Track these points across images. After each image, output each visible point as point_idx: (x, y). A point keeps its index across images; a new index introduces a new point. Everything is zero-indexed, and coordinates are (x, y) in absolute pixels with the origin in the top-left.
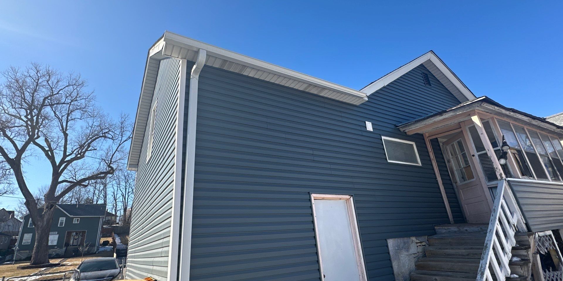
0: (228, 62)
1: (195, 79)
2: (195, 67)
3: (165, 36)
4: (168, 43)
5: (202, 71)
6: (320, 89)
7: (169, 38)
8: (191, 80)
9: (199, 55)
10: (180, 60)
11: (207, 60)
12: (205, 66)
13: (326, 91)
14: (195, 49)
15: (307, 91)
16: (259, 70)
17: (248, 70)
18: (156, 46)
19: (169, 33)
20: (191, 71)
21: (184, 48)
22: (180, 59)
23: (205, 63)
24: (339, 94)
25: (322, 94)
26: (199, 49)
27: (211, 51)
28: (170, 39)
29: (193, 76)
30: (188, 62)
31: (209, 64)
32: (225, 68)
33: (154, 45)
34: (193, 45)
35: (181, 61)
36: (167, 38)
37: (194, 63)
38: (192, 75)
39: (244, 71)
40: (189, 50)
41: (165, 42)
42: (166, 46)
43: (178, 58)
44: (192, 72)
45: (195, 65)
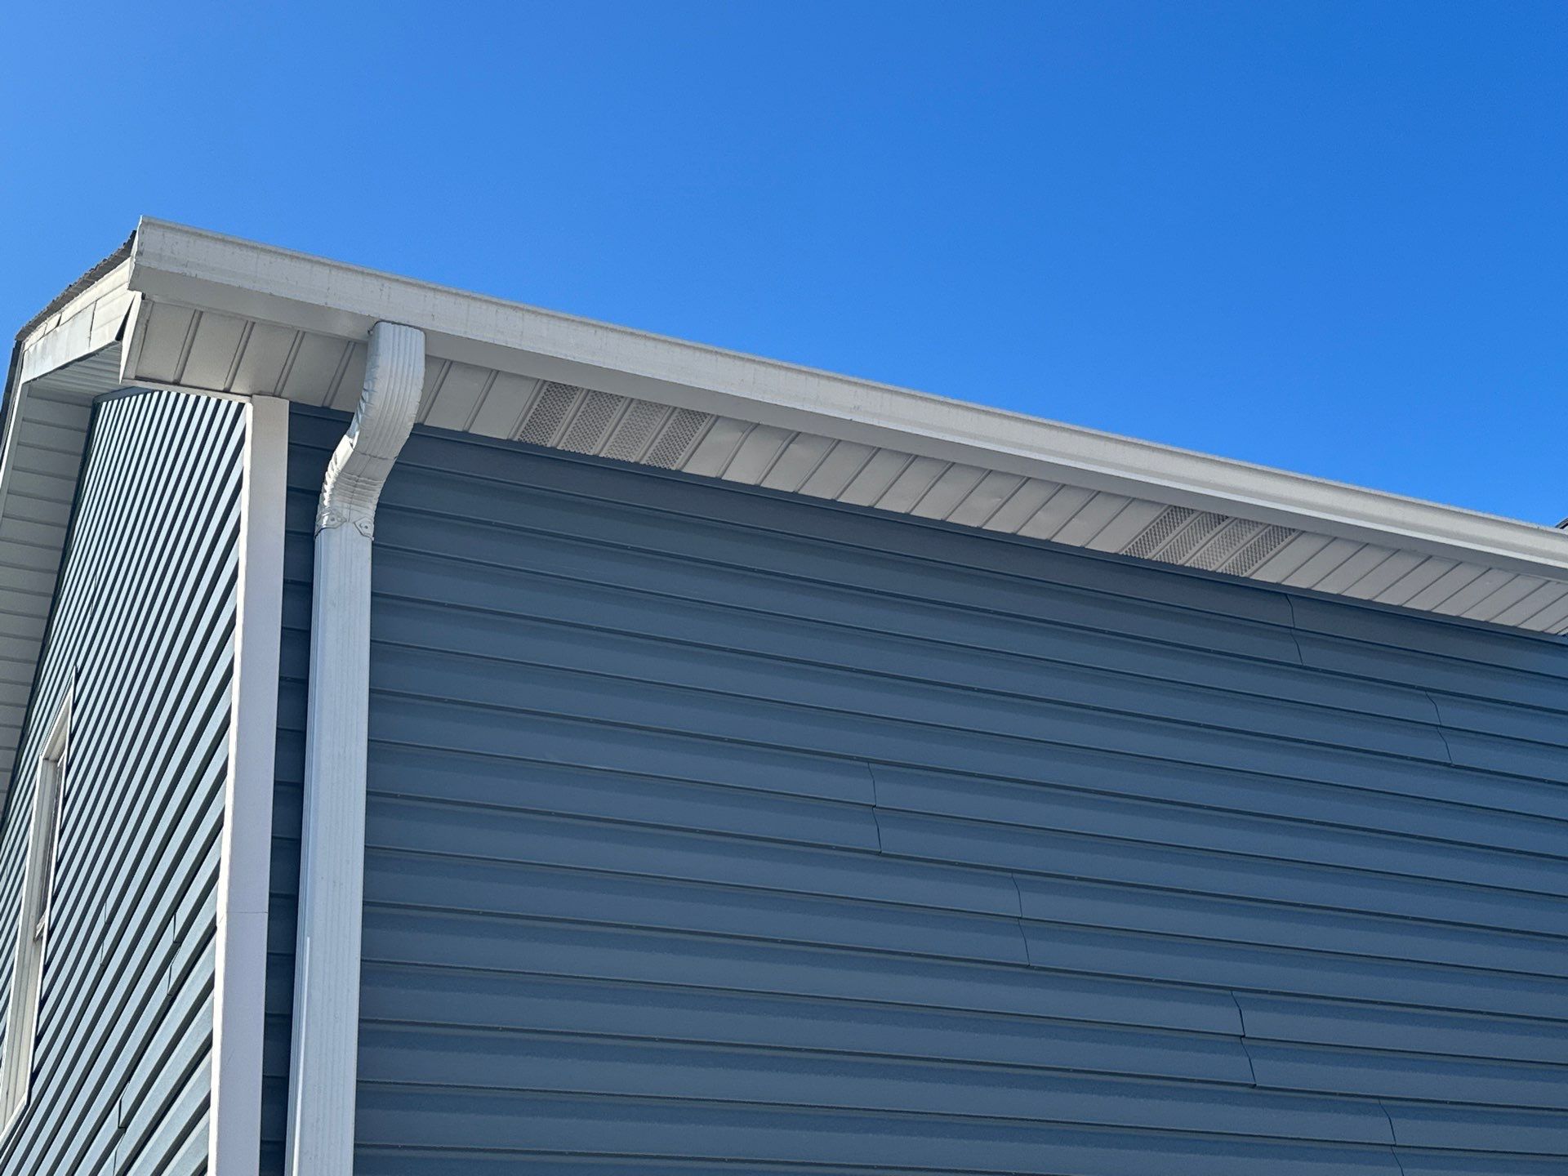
0: (579, 397)
1: (349, 529)
2: (344, 449)
3: (139, 253)
4: (156, 299)
5: (400, 471)
6: (1249, 536)
7: (164, 267)
8: (321, 541)
9: (375, 366)
10: (241, 406)
11: (431, 396)
12: (420, 432)
13: (1301, 548)
14: (344, 328)
15: (1154, 554)
16: (795, 437)
17: (721, 437)
18: (69, 310)
19: (169, 235)
20: (323, 480)
21: (274, 327)
22: (243, 400)
23: (419, 414)
24: (1401, 564)
25: (1268, 574)
26: (373, 327)
27: (459, 331)
28: (175, 269)
29: (332, 511)
30: (298, 413)
31: (448, 419)
32: (558, 439)
33: (56, 307)
34: (332, 303)
35: (249, 409)
36: (154, 265)
37: (340, 423)
38: (326, 503)
39: (689, 449)
40: (301, 335)
41: (139, 295)
42: (144, 322)
43: (227, 391)
44: (328, 487)
45: (345, 437)
